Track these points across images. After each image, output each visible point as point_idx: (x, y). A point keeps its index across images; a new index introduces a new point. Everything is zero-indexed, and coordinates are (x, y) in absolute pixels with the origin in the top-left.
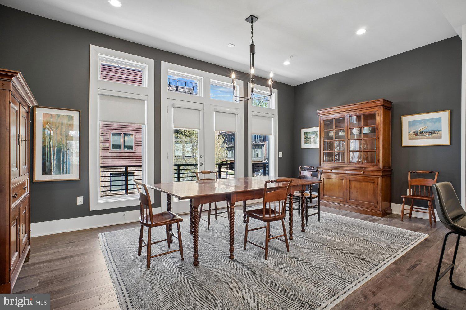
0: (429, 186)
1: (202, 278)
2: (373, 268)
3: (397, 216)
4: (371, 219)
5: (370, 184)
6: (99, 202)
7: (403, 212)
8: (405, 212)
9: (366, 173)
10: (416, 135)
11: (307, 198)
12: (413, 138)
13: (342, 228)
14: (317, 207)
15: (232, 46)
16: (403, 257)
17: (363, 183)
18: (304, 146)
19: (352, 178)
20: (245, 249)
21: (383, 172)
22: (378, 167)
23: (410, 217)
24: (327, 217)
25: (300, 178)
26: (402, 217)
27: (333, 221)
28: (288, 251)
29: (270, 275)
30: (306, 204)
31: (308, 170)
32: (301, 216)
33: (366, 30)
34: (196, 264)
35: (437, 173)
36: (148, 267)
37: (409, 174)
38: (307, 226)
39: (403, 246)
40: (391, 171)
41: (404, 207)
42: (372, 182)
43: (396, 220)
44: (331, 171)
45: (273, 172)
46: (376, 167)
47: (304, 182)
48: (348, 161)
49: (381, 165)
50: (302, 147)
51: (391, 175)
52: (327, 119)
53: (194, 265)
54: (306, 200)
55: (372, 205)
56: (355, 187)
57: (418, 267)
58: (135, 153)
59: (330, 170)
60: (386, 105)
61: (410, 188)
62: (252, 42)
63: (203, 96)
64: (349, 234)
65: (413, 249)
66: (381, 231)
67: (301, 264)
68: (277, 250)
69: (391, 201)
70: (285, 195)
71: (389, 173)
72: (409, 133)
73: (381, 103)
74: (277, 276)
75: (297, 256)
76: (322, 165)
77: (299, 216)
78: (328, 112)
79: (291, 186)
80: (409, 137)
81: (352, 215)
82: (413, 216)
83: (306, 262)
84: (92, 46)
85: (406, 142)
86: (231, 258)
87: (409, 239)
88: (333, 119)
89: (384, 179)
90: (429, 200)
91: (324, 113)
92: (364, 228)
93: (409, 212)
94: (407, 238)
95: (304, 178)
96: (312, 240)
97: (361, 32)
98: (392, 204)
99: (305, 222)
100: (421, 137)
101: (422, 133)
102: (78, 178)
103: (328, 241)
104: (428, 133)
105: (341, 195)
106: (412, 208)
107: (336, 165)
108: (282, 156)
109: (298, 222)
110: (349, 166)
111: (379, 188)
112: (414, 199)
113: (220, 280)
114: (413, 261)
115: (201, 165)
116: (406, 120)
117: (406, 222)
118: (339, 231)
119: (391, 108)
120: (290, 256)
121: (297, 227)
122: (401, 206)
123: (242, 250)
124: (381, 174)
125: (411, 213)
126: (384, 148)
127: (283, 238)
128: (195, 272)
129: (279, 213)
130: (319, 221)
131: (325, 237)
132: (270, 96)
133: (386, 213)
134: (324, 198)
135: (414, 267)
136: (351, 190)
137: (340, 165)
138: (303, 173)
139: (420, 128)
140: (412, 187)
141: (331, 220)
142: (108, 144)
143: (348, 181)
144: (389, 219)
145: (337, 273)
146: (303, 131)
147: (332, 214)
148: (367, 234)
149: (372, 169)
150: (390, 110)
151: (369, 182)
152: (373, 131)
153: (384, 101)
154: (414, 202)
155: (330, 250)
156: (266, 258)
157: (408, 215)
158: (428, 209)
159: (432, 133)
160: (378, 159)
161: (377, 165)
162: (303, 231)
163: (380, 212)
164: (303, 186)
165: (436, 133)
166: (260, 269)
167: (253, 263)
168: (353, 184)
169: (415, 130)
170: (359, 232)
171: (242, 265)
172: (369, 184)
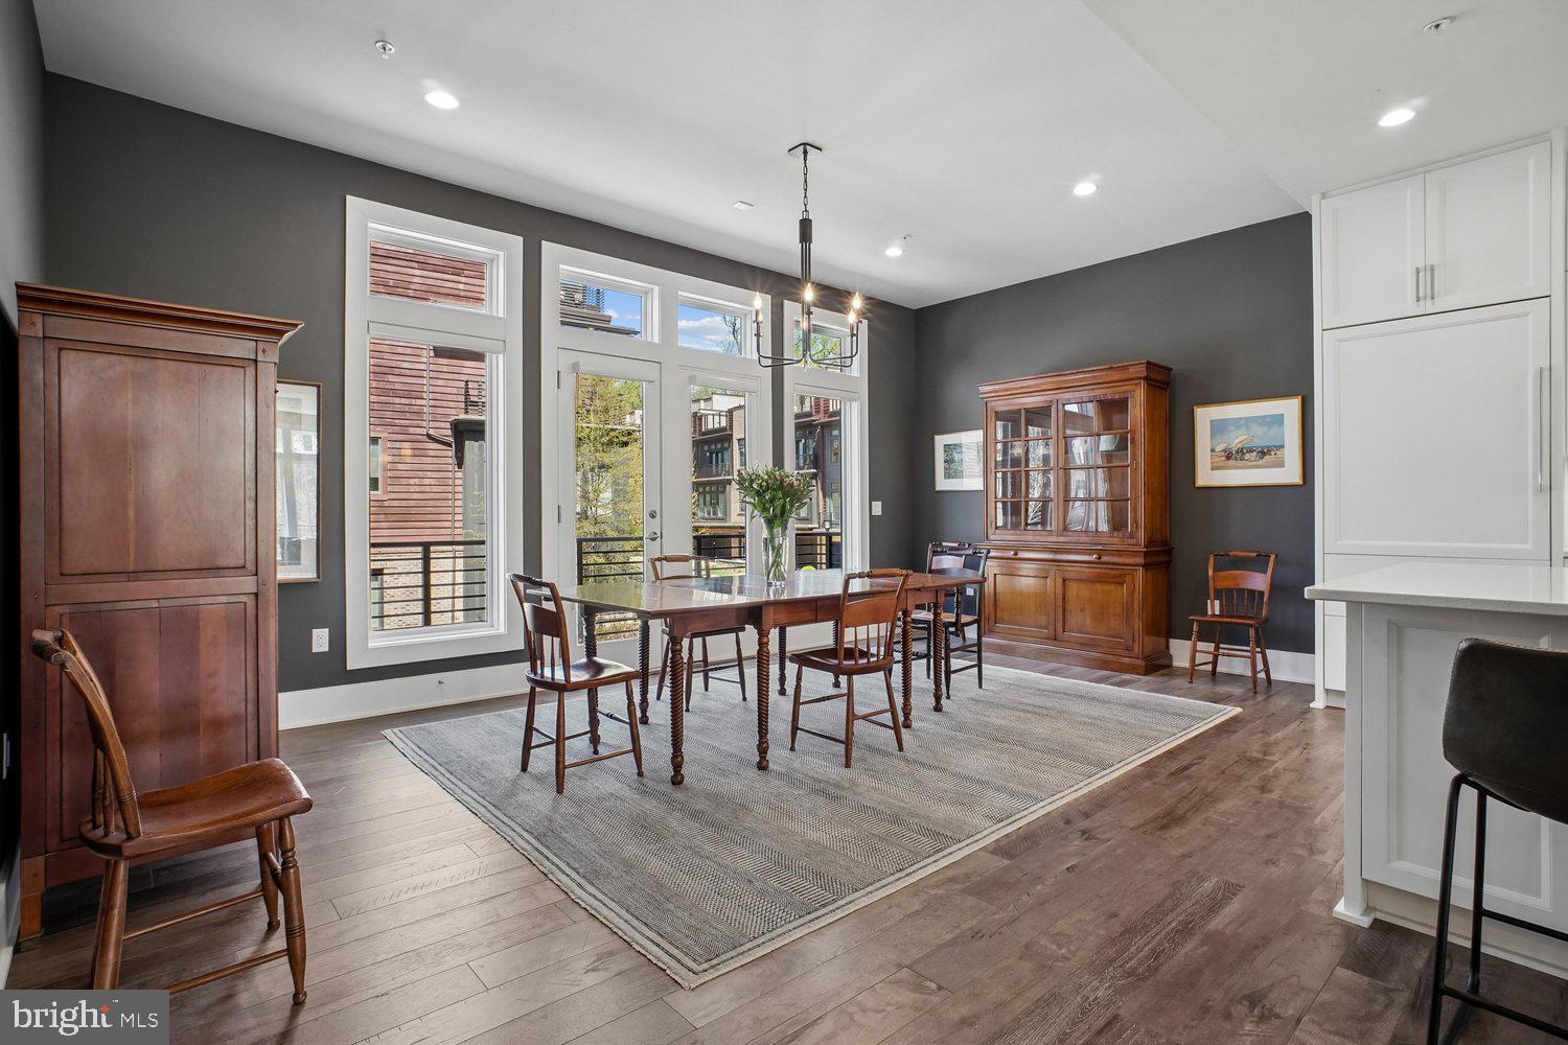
0: (1254, 591)
1: (701, 805)
2: (1095, 774)
3: (1181, 672)
4: (1117, 680)
5: (1116, 589)
6: (372, 644)
7: (1193, 658)
8: (1200, 658)
9: (1105, 559)
10: (1229, 457)
11: (947, 625)
12: (1222, 464)
13: (1037, 701)
14: (975, 649)
15: (744, 207)
16: (1170, 752)
17: (1098, 586)
18: (942, 483)
19: (1072, 571)
20: (792, 749)
21: (1146, 554)
22: (1134, 541)
23: (1214, 672)
24: (1003, 678)
25: (931, 571)
26: (1192, 673)
27: (1016, 686)
28: (901, 749)
29: (860, 794)
30: (947, 640)
31: (952, 551)
32: (932, 677)
33: (1098, 187)
34: (677, 780)
35: (1273, 556)
36: (560, 790)
37: (1212, 559)
38: (948, 698)
39: (1175, 731)
40: (1169, 552)
41: (1195, 646)
42: (1119, 581)
43: (1177, 682)
44: (1016, 554)
45: (856, 555)
46: (1129, 541)
47: (941, 581)
48: (1061, 527)
49: (1141, 536)
50: (939, 488)
51: (1168, 563)
52: (1005, 409)
53: (674, 783)
54: (947, 628)
55: (1120, 643)
56: (1078, 597)
57: (1193, 769)
58: (386, 503)
59: (1012, 553)
60: (1155, 376)
61: (1212, 597)
62: (806, 210)
63: (656, 340)
64: (1053, 714)
65: (1197, 737)
66: (1133, 705)
67: (932, 773)
68: (873, 749)
69: (1170, 633)
70: (893, 609)
71: (1163, 558)
72: (1213, 451)
73: (1142, 371)
74: (876, 796)
75: (922, 759)
76: (992, 537)
77: (929, 677)
78: (1007, 390)
79: (906, 590)
80: (1212, 463)
81: (1067, 673)
82: (1219, 669)
83: (945, 770)
84: (352, 202)
85: (1206, 476)
86: (762, 766)
87: (1194, 718)
88: (1018, 412)
89: (1149, 573)
90: (1252, 625)
91: (996, 392)
92: (1094, 699)
93: (1210, 658)
94: (1189, 716)
95: (941, 572)
96: (961, 727)
97: (1085, 189)
98: (1173, 642)
99: (944, 687)
100: (1238, 463)
101: (1241, 452)
102: (315, 576)
103: (999, 728)
104: (1255, 454)
105: (1043, 619)
106: (1217, 648)
107: (1030, 538)
108: (880, 514)
109: (924, 691)
110: (1061, 539)
111: (1138, 597)
112: (1221, 623)
113: (744, 807)
114: (1186, 759)
115: (653, 539)
116: (1205, 416)
117: (1201, 686)
118: (1029, 708)
119: (1168, 384)
120: (906, 760)
121: (922, 700)
122: (1188, 644)
123: (786, 753)
124: (1141, 560)
125: (1215, 663)
126: (1149, 491)
127: (887, 718)
128: (678, 795)
129: (878, 655)
130: (980, 686)
131: (992, 720)
132: (852, 357)
133: (1157, 665)
134: (999, 630)
135: (1186, 768)
136: (1067, 605)
137: (1038, 538)
138: (940, 561)
139: (1237, 440)
140: (1218, 595)
141: (1011, 685)
143: (1059, 582)
144: (1160, 679)
145: (1014, 786)
146: (941, 440)
147: (1017, 671)
148: (1096, 711)
149: (1120, 548)
150: (1166, 389)
151: (1112, 583)
152: (1122, 445)
153: (1149, 364)
154: (1222, 634)
155: (1002, 745)
156: (848, 765)
157: (1209, 667)
158: (1248, 648)
159: (1263, 454)
160: (1135, 521)
161: (1132, 537)
162: (938, 708)
163: (1141, 663)
164: (937, 591)
165: (1273, 453)
166: (837, 786)
167: (816, 776)
168: (1074, 590)
169: (1225, 445)
170: (1080, 708)
171: (789, 778)
172: (1113, 587)
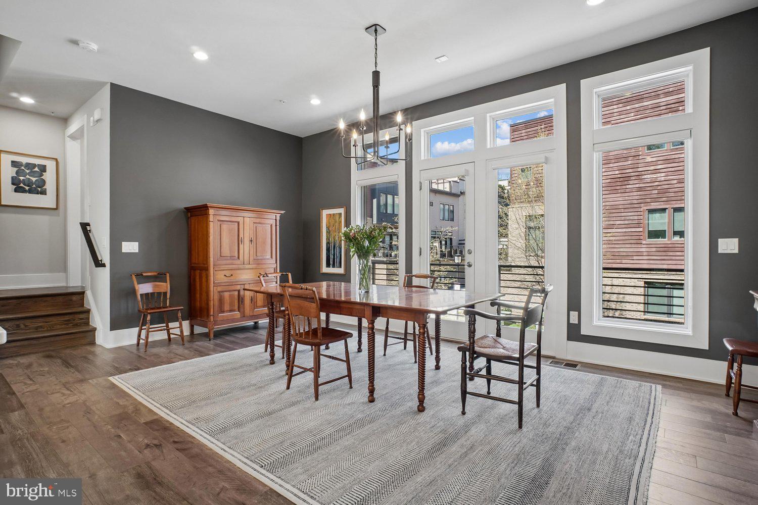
108: (736, 251)
142: (641, 229)
